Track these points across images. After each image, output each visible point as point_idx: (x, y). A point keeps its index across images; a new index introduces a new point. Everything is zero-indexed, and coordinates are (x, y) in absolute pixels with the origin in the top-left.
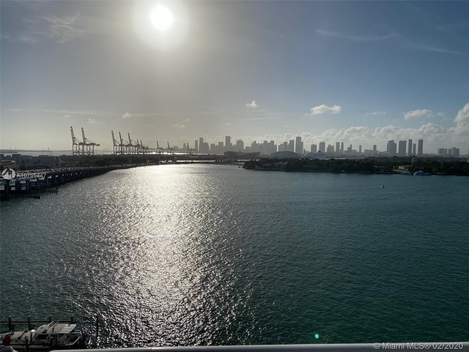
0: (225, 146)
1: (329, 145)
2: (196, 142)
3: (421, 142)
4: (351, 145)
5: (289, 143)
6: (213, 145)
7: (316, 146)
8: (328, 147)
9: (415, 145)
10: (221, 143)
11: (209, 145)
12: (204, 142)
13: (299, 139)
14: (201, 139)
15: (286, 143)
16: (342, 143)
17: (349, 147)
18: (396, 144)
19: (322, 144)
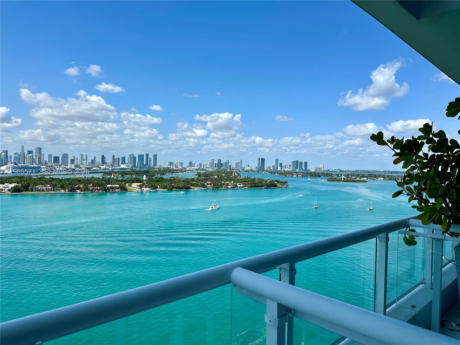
3: (155, 157)
4: (95, 157)
7: (58, 157)
9: (150, 159)
13: (39, 149)
16: (86, 156)
17: (93, 159)
18: (135, 157)
19: (65, 156)
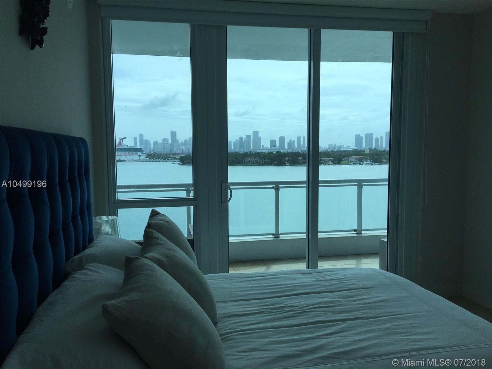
0: (170, 143)
1: (290, 140)
2: (135, 139)
5: (245, 138)
6: (156, 143)
7: (275, 141)
8: (289, 141)
10: (165, 140)
11: (151, 143)
12: (144, 139)
13: (256, 133)
14: (141, 136)
15: (241, 139)
16: (304, 138)
18: (362, 137)
19: (282, 139)
